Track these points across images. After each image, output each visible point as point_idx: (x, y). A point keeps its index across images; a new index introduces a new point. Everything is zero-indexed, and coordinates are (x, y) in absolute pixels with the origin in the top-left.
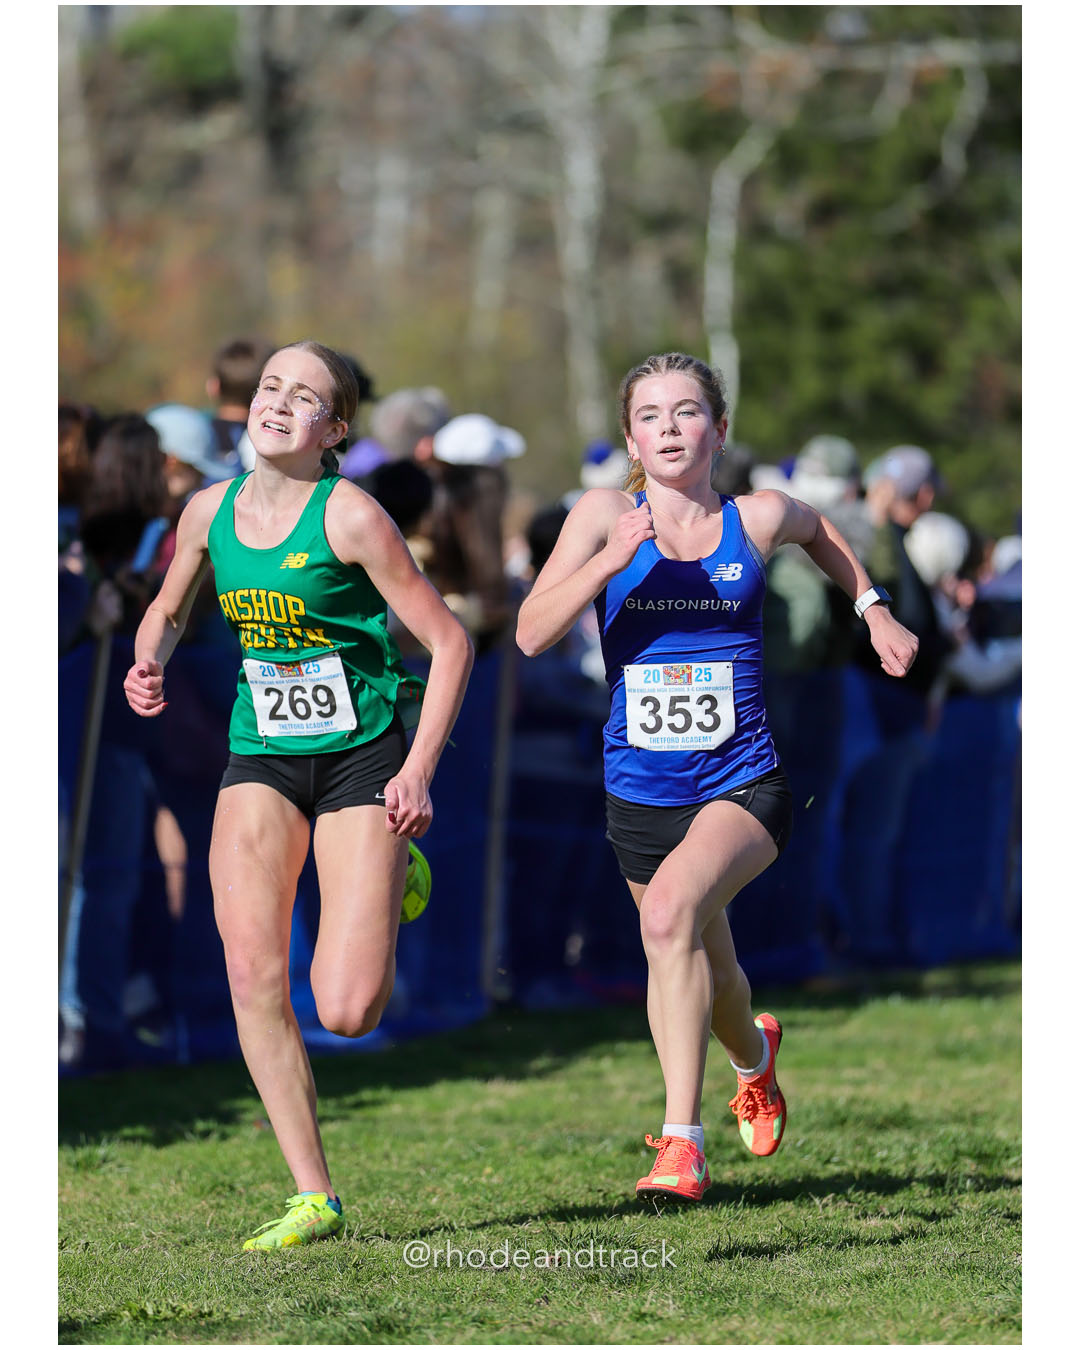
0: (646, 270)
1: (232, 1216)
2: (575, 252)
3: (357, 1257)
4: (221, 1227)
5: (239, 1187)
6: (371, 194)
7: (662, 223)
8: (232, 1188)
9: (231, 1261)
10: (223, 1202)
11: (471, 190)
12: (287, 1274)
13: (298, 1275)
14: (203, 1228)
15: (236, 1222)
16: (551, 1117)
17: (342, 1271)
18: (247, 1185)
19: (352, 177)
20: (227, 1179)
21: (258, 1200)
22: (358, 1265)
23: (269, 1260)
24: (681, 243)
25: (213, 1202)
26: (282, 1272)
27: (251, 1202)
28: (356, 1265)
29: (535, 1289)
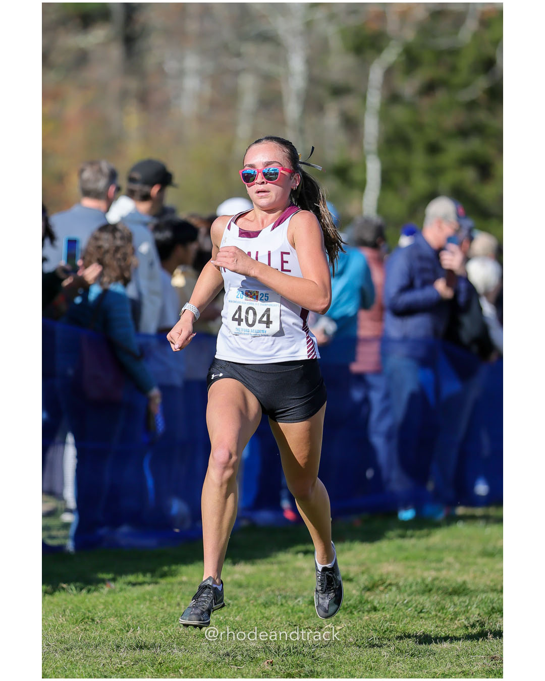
0: (332, 118)
1: (93, 635)
3: (161, 659)
4: (86, 641)
5: (97, 619)
6: (181, 74)
7: (339, 91)
8: (93, 620)
10: (88, 628)
11: (237, 73)
12: (122, 667)
13: (128, 668)
14: (77, 642)
15: (95, 638)
16: (269, 585)
17: (152, 667)
18: (101, 618)
19: (171, 66)
20: (90, 615)
21: (107, 627)
22: (161, 663)
23: (112, 660)
24: (350, 103)
25: (82, 627)
26: (120, 666)
27: (103, 627)
28: (160, 663)
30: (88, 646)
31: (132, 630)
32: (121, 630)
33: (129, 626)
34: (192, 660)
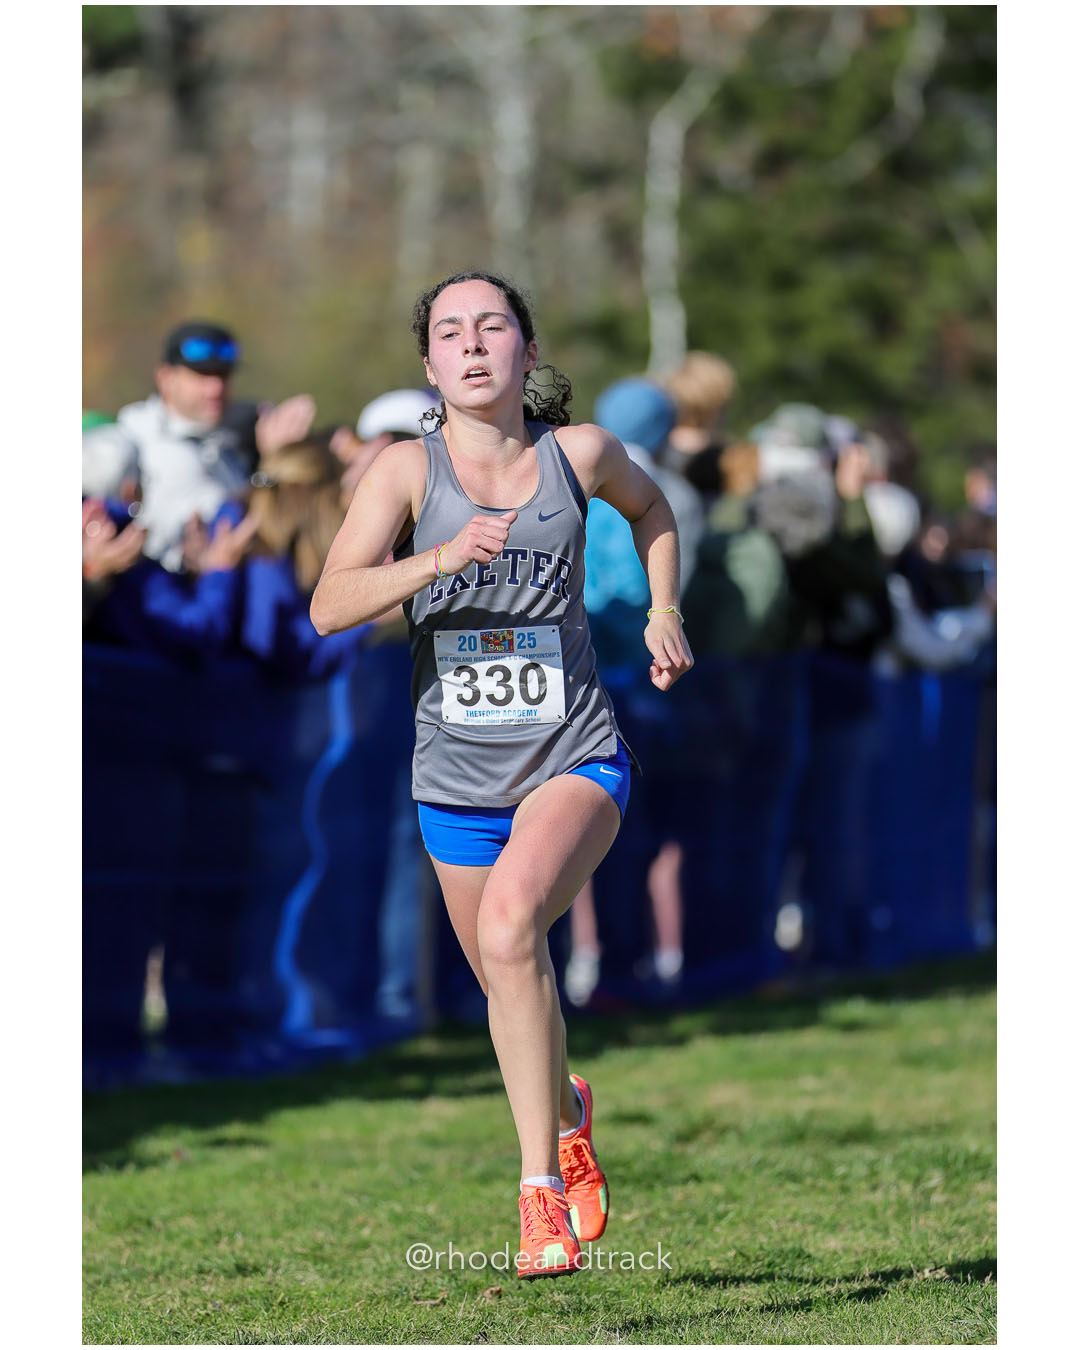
0: (583, 228)
1: (149, 1253)
2: (507, 211)
3: (282, 1294)
4: (138, 1265)
5: (157, 1222)
6: (285, 151)
7: (597, 176)
8: (149, 1224)
9: (148, 1302)
10: (139, 1238)
11: (393, 146)
12: (208, 1315)
13: (220, 1316)
14: (118, 1267)
15: (153, 1260)
16: (491, 1138)
17: (267, 1310)
18: (165, 1220)
19: (265, 133)
20: (143, 1214)
21: (178, 1236)
22: (284, 1303)
23: (189, 1300)
24: (619, 198)
25: (129, 1238)
26: (203, 1313)
27: (170, 1237)
28: (282, 1303)
29: (473, 1325)
30: (141, 1274)
31: (225, 1239)
32: (204, 1241)
33: (218, 1233)
34: (344, 1293)
